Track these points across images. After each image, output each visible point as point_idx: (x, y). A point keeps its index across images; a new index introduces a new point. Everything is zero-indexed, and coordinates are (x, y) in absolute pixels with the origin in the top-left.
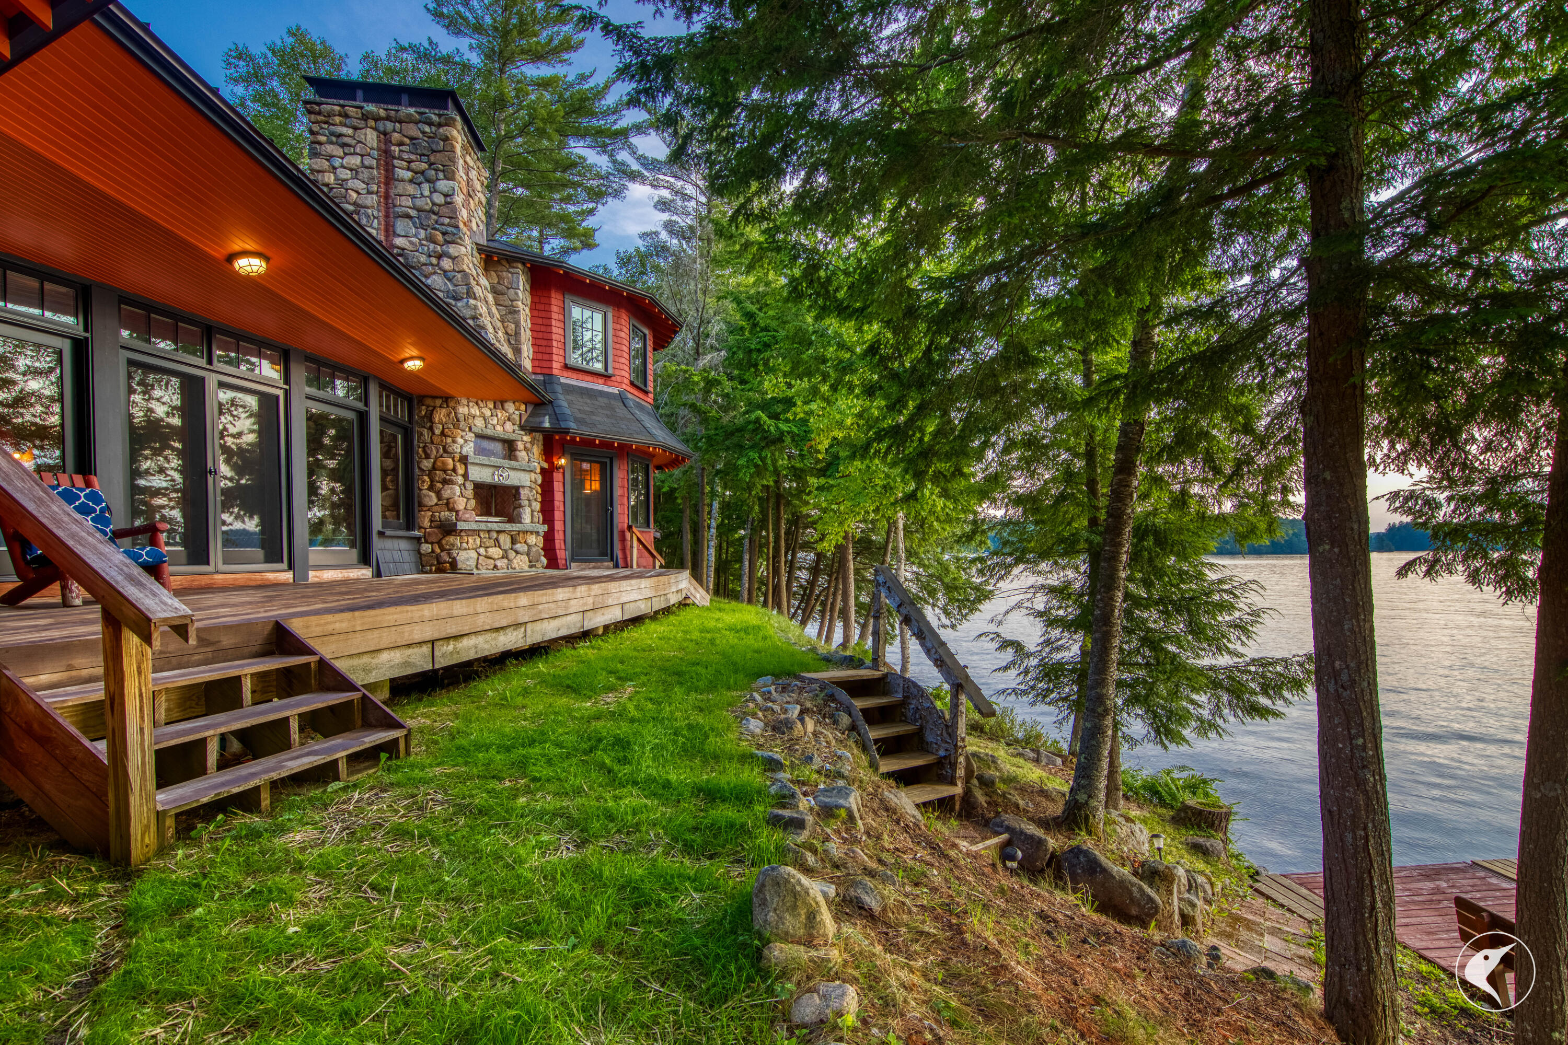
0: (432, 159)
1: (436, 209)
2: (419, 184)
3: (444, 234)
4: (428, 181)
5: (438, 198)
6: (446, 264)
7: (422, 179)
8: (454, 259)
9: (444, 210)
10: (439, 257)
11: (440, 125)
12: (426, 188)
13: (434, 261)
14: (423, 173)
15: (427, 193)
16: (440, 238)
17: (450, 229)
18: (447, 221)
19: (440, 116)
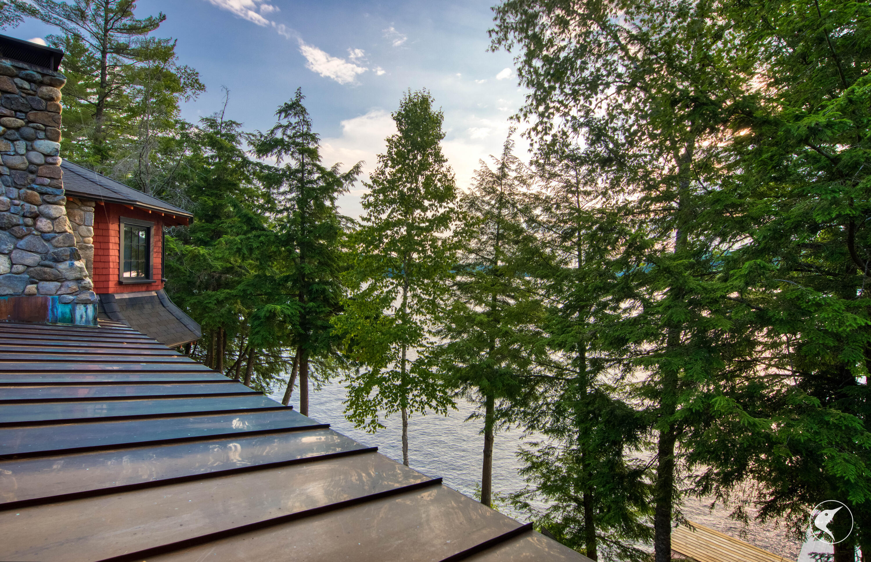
0: (32, 117)
1: (33, 168)
2: (13, 141)
3: (42, 194)
4: (26, 139)
5: (37, 158)
6: (44, 224)
7: (17, 135)
8: (53, 219)
9: (43, 170)
10: (35, 217)
11: (41, 84)
12: (21, 146)
13: (29, 221)
14: (18, 129)
15: (23, 151)
16: (38, 198)
17: (50, 190)
18: (47, 181)
19: (43, 75)
